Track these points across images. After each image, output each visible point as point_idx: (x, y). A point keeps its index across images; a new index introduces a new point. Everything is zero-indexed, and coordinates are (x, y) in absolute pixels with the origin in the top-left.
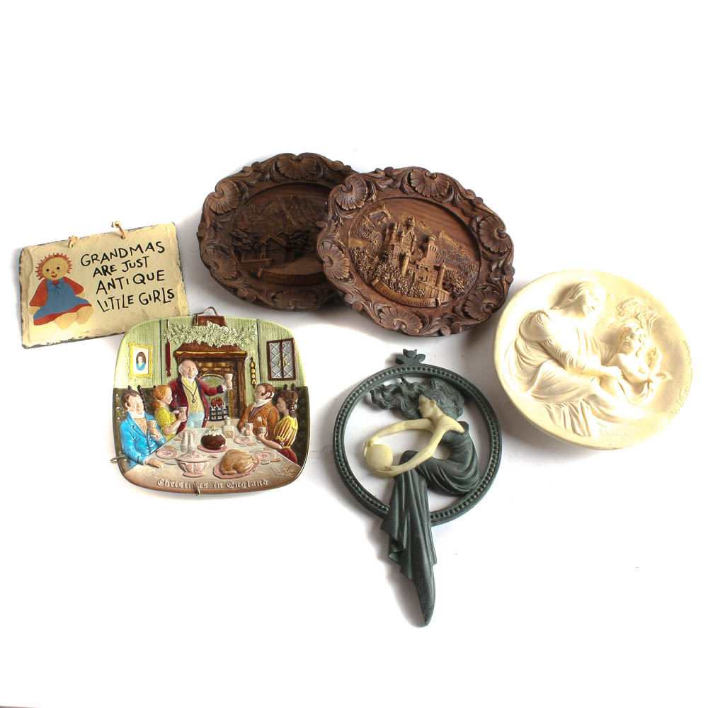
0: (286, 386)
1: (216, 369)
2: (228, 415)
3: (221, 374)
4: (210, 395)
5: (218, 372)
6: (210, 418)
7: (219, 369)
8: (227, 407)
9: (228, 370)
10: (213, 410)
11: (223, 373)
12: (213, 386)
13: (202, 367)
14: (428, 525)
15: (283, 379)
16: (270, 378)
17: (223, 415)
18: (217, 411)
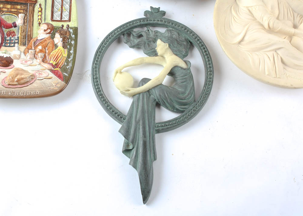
0: (63, 26)
1: (13, 10)
2: (18, 43)
3: (16, 14)
4: (6, 28)
5: (14, 12)
6: (5, 44)
7: (16, 10)
8: (18, 37)
9: (22, 11)
10: (7, 39)
11: (17, 13)
12: (10, 22)
13: (3, 8)
14: (153, 132)
15: (61, 21)
16: (52, 20)
17: (15, 43)
18: (10, 40)
